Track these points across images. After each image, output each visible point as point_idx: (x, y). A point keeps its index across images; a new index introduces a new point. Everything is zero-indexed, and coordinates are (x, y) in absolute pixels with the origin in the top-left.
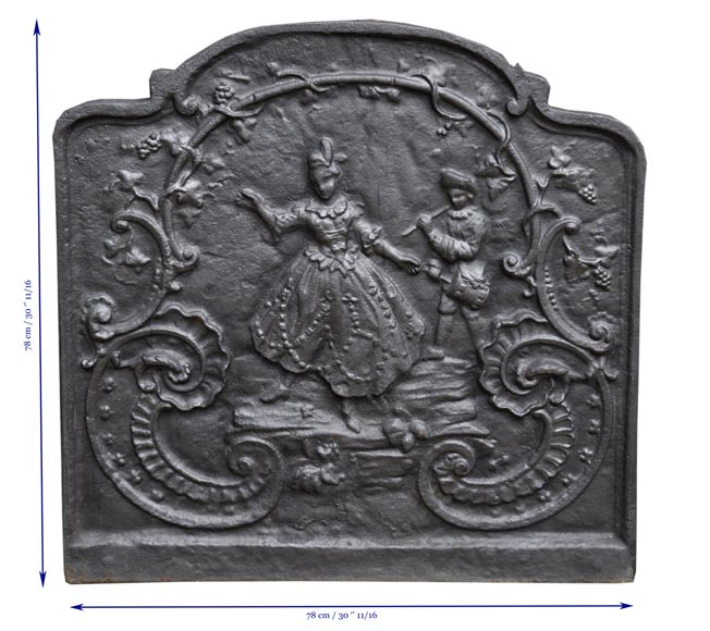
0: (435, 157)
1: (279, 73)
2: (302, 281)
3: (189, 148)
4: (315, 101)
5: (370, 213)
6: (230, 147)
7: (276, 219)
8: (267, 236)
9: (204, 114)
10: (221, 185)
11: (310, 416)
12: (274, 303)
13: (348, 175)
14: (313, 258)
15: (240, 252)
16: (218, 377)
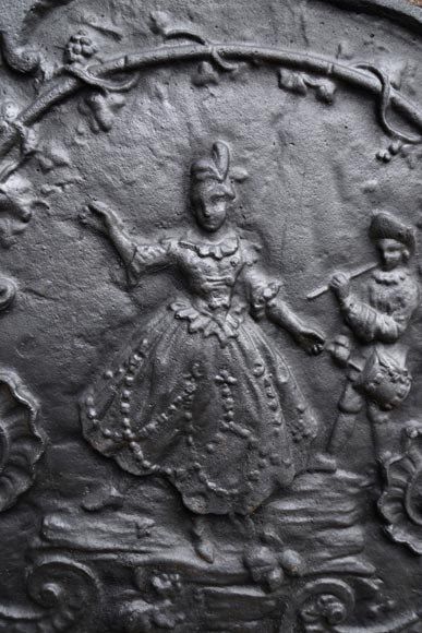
0: (368, 191)
1: (168, 30)
2: (162, 346)
3: (19, 124)
4: (214, 83)
5: (268, 259)
6: (80, 134)
7: (136, 250)
8: (119, 275)
9: (47, 75)
10: (59, 189)
11: (148, 535)
12: (117, 374)
13: (246, 202)
14: (181, 314)
15: (77, 293)
16: (24, 470)
